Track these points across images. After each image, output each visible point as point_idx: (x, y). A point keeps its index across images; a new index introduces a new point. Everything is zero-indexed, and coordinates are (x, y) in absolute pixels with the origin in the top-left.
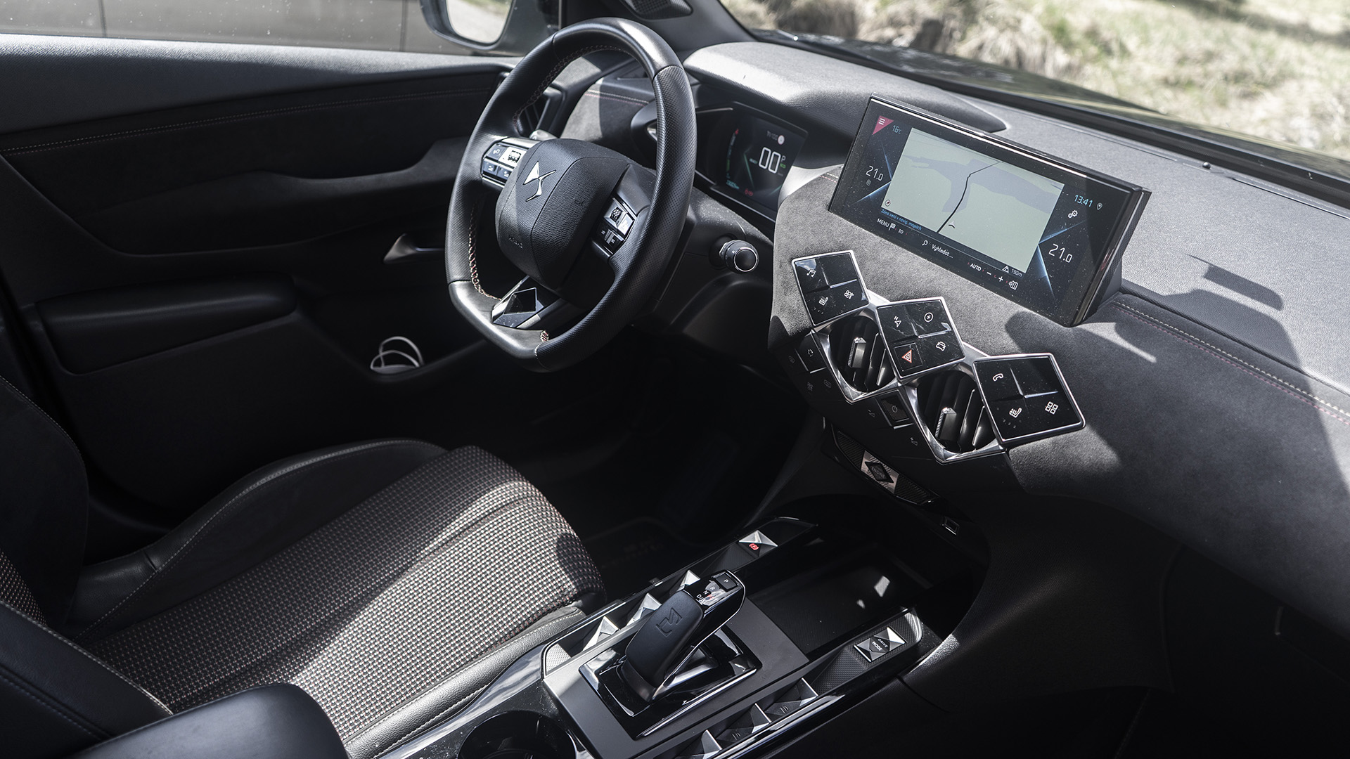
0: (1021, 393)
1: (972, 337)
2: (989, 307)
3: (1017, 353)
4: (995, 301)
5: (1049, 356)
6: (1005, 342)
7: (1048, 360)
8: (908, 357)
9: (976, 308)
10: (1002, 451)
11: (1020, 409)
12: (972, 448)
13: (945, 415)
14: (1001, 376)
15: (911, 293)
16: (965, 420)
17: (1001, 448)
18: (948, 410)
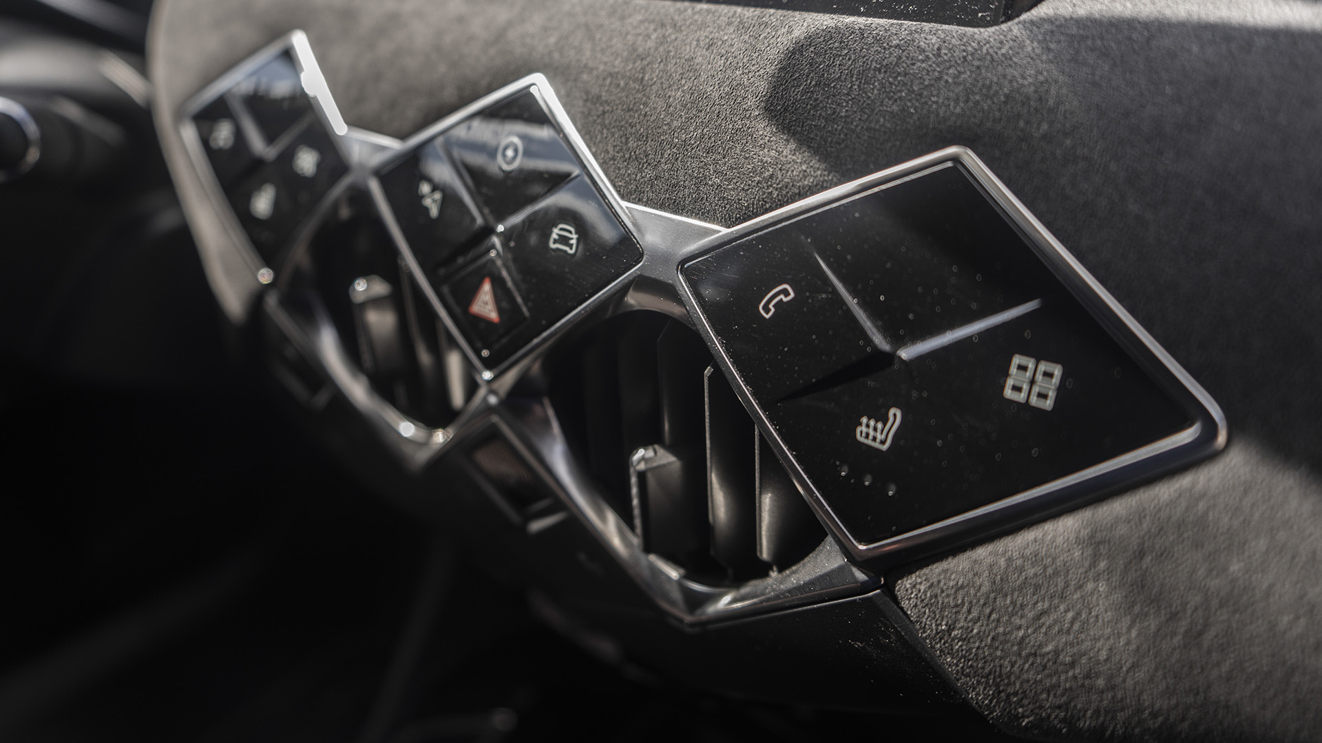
0: (880, 341)
1: (649, 173)
2: (687, 51)
3: (822, 187)
4: (703, 26)
5: (955, 159)
6: (768, 156)
7: (956, 174)
8: (485, 304)
9: (643, 70)
10: (864, 588)
11: (895, 415)
12: (762, 570)
13: (642, 476)
14: (784, 293)
15: (449, 94)
16: (714, 480)
17: (860, 576)
18: (650, 453)
